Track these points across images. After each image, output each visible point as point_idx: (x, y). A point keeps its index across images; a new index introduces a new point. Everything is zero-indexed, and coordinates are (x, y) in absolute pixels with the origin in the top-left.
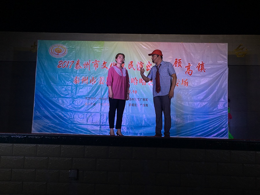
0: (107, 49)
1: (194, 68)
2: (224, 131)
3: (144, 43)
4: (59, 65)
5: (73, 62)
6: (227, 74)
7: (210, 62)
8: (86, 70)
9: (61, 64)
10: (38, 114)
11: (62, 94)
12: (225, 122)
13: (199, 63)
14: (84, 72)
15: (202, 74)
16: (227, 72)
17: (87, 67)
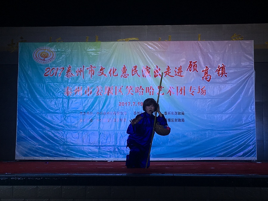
0: (105, 51)
1: (213, 73)
2: (252, 149)
3: (150, 43)
4: (46, 73)
5: (63, 68)
6: (254, 79)
7: (233, 64)
8: (80, 79)
9: (48, 71)
10: (23, 134)
13: (219, 66)
14: (77, 80)
15: (223, 79)
17: (80, 75)
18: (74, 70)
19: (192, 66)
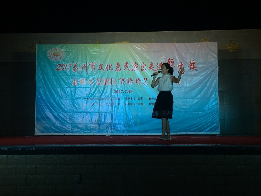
0: (103, 51)
3: (138, 44)
5: (71, 64)
6: (217, 72)
7: (202, 60)
12: (216, 117)
15: (194, 72)
16: (217, 69)
17: (84, 69)
18: (80, 66)
19: (170, 62)
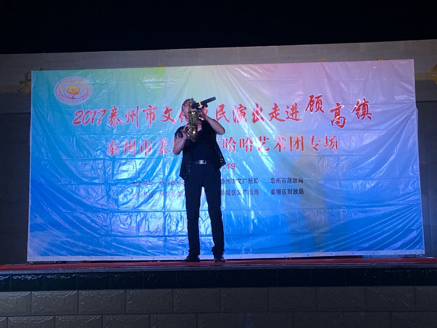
0: (172, 82)
1: (348, 113)
2: (415, 238)
3: (244, 67)
4: (76, 120)
5: (105, 111)
6: (416, 122)
7: (381, 99)
8: (131, 127)
9: (80, 116)
10: (39, 220)
11: (84, 178)
12: (416, 218)
13: (358, 103)
14: (127, 130)
15: (365, 123)
16: (415, 117)
17: (133, 121)
18: (122, 113)
19: (314, 103)
